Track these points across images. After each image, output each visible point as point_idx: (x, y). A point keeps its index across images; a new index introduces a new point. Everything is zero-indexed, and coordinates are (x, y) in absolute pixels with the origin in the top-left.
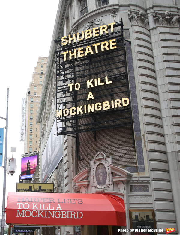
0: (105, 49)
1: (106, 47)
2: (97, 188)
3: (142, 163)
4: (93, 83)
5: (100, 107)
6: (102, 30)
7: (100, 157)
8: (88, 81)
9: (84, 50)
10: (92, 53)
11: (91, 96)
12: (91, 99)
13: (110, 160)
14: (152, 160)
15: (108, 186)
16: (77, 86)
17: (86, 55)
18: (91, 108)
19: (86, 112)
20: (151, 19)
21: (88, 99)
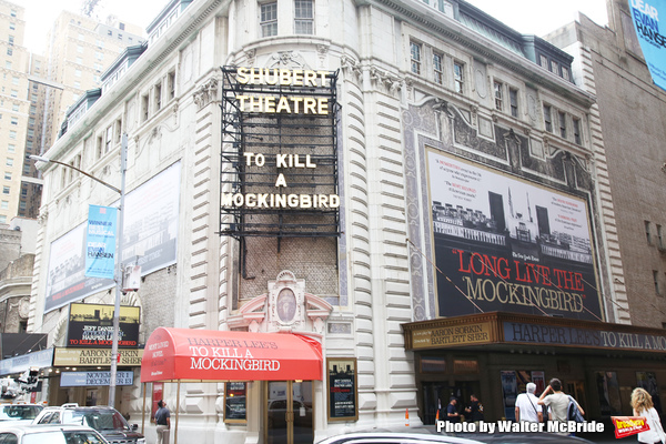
0: (309, 109)
1: (312, 107)
2: (278, 324)
3: (345, 293)
4: (287, 160)
5: (296, 202)
6: (307, 78)
7: (287, 278)
8: (279, 156)
9: (277, 102)
10: (289, 111)
11: (281, 180)
12: (281, 186)
13: (302, 284)
14: (358, 290)
15: (297, 323)
16: (260, 159)
17: (278, 111)
18: (281, 201)
19: (272, 205)
20: (366, 76)
21: (277, 185)
